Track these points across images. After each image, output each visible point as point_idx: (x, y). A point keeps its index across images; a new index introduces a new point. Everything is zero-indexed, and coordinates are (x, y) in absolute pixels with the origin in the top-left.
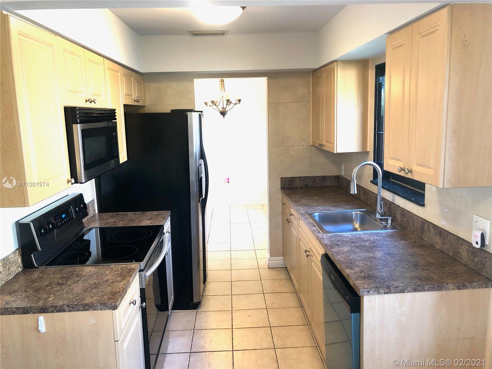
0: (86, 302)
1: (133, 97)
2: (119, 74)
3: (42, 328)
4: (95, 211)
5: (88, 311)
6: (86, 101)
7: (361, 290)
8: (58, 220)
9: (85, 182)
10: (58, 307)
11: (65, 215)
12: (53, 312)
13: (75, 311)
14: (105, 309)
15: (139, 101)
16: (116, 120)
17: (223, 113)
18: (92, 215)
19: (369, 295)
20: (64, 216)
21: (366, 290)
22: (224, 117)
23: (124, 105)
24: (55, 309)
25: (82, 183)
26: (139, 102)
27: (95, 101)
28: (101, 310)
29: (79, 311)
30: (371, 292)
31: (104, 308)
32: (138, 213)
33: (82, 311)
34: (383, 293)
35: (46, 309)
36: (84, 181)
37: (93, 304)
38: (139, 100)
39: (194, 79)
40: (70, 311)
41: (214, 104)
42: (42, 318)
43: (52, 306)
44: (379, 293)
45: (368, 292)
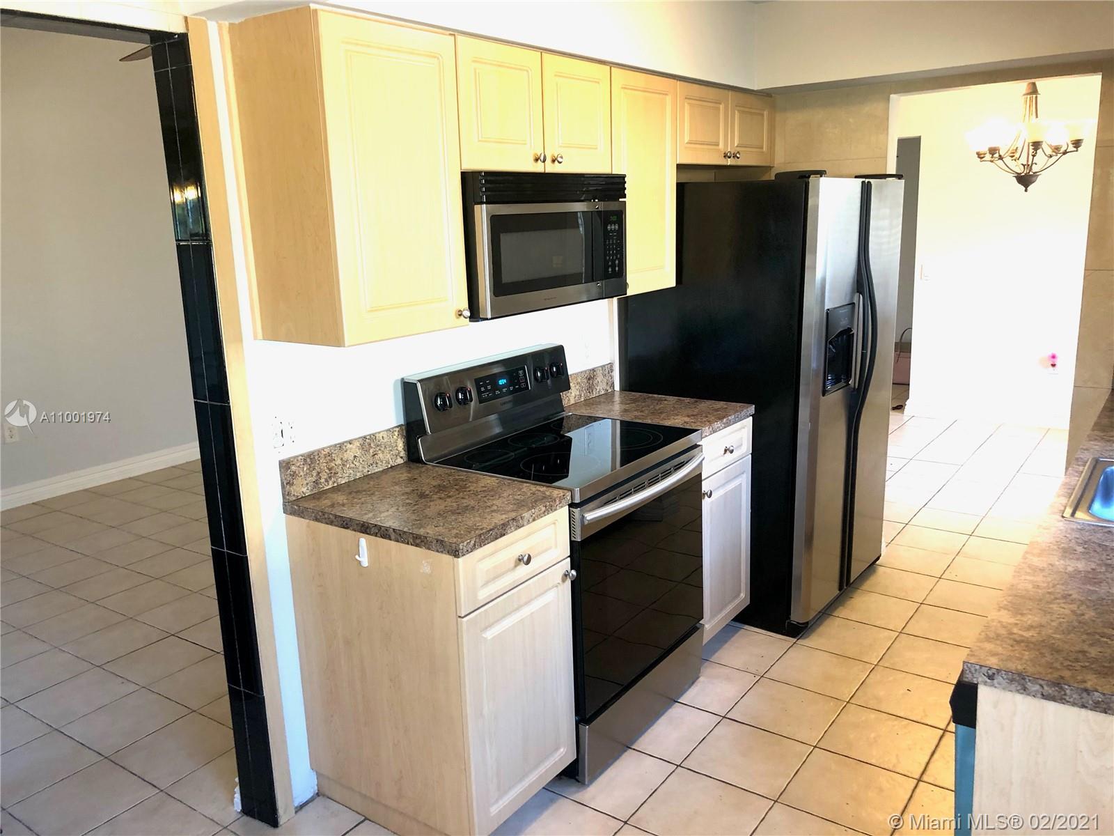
0: (422, 532)
1: (721, 146)
2: (668, 99)
3: (364, 560)
4: (613, 385)
5: (421, 547)
6: (537, 160)
7: (969, 665)
8: (486, 388)
9: (492, 319)
10: (383, 528)
11: (505, 381)
12: (376, 536)
13: (402, 542)
14: (442, 552)
15: (738, 155)
16: (625, 197)
17: (1025, 180)
18: (603, 392)
19: (993, 685)
20: (502, 382)
21: (985, 670)
22: (1026, 191)
23: (677, 165)
24: (379, 531)
25: (487, 319)
26: (738, 158)
27: (560, 160)
28: (438, 551)
29: (408, 544)
30: (998, 679)
31: (442, 550)
32: (687, 400)
33: (412, 545)
34: (1039, 696)
35: (367, 528)
36: (489, 316)
37: (426, 538)
38: (738, 152)
39: (892, 96)
40: (398, 541)
41: (997, 155)
42: (364, 541)
43: (376, 525)
44: (1024, 690)
45: (991, 677)
